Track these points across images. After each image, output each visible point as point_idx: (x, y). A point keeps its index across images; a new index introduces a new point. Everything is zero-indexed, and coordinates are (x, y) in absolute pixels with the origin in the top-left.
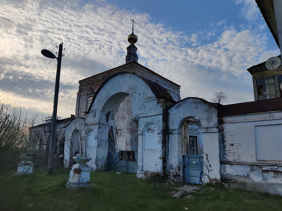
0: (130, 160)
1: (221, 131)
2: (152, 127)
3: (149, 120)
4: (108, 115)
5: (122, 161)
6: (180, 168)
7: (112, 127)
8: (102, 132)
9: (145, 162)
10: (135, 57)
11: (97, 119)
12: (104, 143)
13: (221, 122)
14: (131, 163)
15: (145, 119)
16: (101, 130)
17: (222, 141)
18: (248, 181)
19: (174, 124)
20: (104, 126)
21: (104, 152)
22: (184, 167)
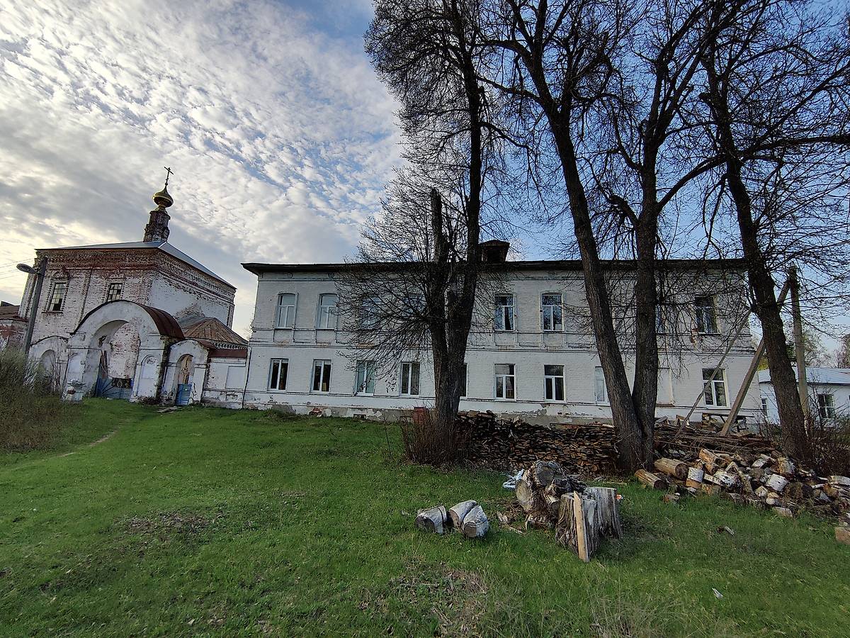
0: (125, 387)
1: (208, 367)
2: (152, 359)
3: (150, 353)
4: (101, 340)
5: (115, 388)
6: (172, 393)
7: (105, 352)
8: (92, 358)
9: (140, 389)
10: (163, 230)
11: (86, 343)
12: (93, 369)
13: (209, 361)
14: (125, 390)
15: (146, 351)
16: (90, 355)
17: (207, 375)
18: (217, 401)
19: (174, 359)
20: (95, 351)
21: (92, 379)
22: (178, 393)
